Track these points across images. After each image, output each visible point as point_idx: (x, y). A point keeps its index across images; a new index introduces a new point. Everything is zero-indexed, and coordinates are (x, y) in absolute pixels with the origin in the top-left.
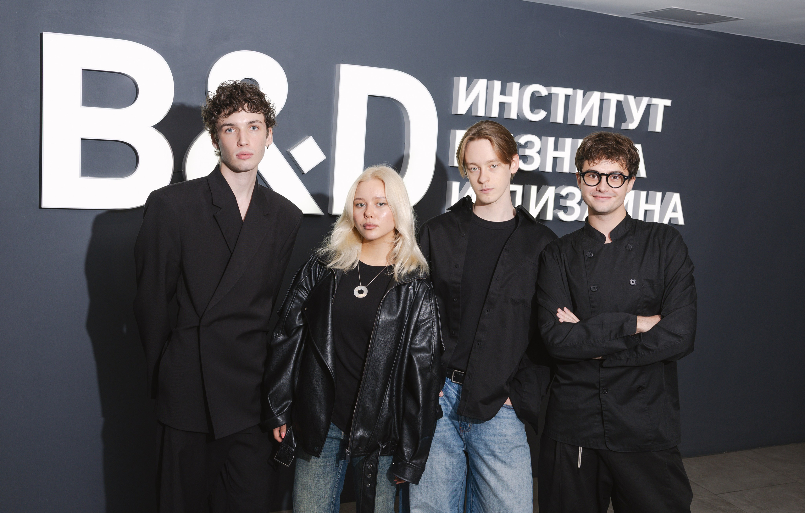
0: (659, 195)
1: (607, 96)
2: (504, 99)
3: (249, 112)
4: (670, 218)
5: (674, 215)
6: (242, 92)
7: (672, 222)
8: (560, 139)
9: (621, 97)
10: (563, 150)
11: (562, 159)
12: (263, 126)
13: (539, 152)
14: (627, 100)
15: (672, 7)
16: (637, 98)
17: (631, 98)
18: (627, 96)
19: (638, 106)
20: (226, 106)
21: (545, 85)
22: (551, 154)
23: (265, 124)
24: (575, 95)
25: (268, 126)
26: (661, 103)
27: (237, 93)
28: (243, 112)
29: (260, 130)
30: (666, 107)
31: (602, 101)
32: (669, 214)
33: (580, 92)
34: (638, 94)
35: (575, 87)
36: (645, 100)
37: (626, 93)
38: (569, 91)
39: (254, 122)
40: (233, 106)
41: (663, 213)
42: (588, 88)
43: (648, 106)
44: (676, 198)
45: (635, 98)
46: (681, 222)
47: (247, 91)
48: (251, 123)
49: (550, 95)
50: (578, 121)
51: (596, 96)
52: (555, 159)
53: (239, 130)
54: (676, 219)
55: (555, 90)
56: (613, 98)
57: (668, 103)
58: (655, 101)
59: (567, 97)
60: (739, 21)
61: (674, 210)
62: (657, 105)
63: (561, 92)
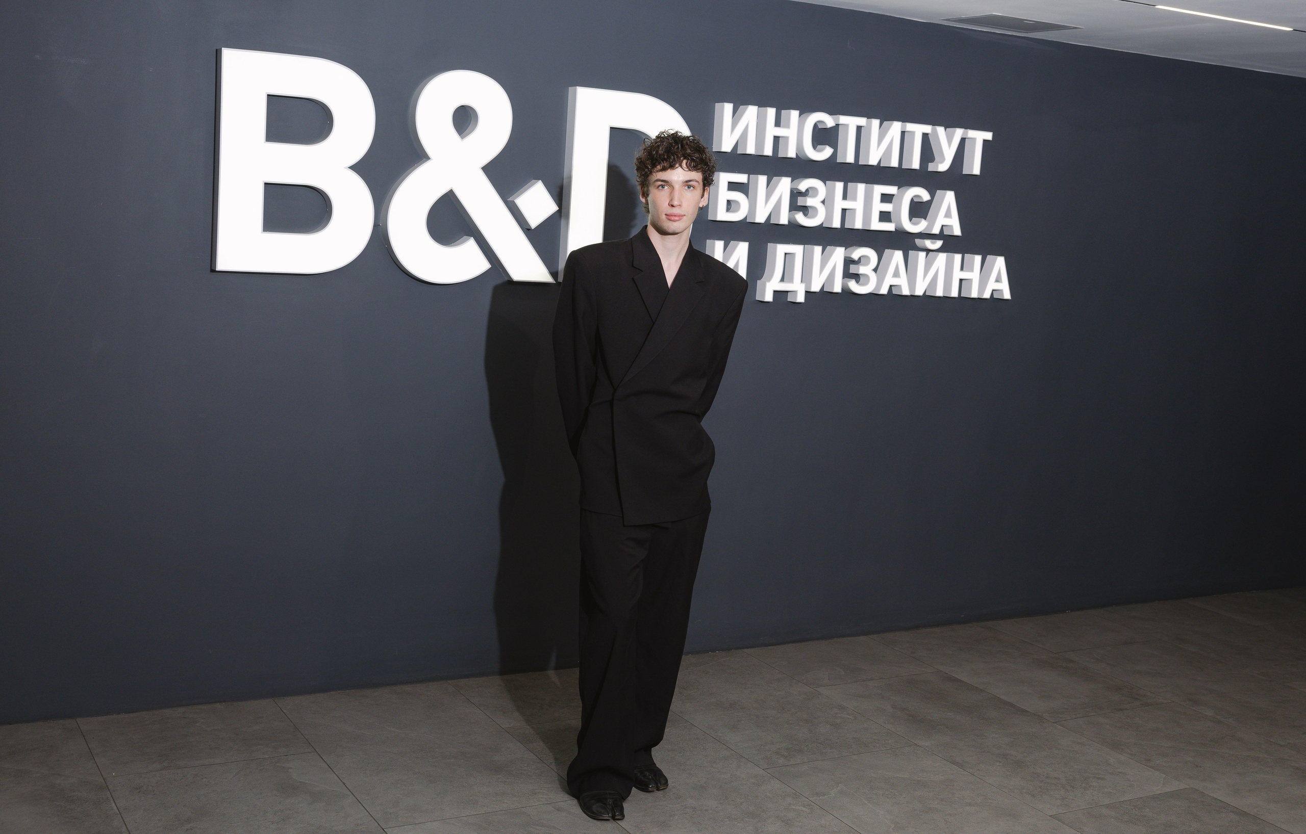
0: (978, 259)
1: (910, 127)
2: (780, 132)
3: (686, 169)
4: (993, 290)
5: (997, 286)
6: (682, 146)
7: (995, 296)
8: (851, 185)
9: (927, 129)
10: (854, 199)
11: (853, 211)
12: (700, 186)
13: (824, 202)
14: (935, 132)
15: (993, 14)
16: (948, 129)
17: (941, 130)
18: (936, 126)
19: (950, 140)
20: (663, 161)
21: (831, 113)
22: (839, 204)
23: (702, 184)
24: (869, 126)
26: (980, 137)
27: (676, 147)
29: (696, 190)
30: (985, 142)
31: (904, 133)
32: (992, 285)
33: (876, 123)
34: (949, 124)
35: (869, 116)
36: (959, 133)
37: (934, 123)
38: (862, 121)
40: (670, 161)
41: (983, 284)
42: (886, 116)
43: (963, 140)
44: (1000, 263)
45: (946, 130)
46: (1007, 295)
47: (688, 146)
48: (688, 181)
49: (837, 125)
50: (873, 160)
51: (896, 127)
52: (844, 211)
53: (672, 189)
54: (1000, 291)
55: (843, 119)
56: (918, 130)
57: (989, 136)
58: (971, 133)
59: (859, 128)
60: (1078, 29)
61: (998, 280)
62: (974, 140)
63: (851, 122)
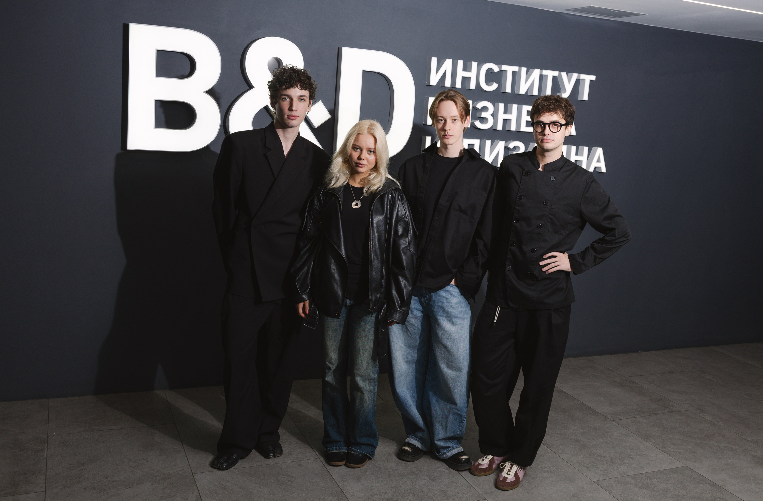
0: (586, 149)
1: (545, 72)
2: (466, 74)
3: (300, 89)
4: (595, 167)
5: (598, 165)
6: (298, 74)
7: (597, 171)
8: (509, 105)
9: (556, 73)
10: (511, 113)
11: (510, 120)
12: (308, 100)
13: (492, 115)
14: (560, 75)
15: (591, 6)
16: (569, 74)
17: (564, 74)
18: (561, 72)
19: (569, 81)
20: (286, 83)
21: (497, 64)
22: (502, 116)
23: (308, 98)
24: (520, 71)
25: (310, 99)
26: (588, 78)
27: (294, 75)
28: (297, 89)
29: (305, 102)
30: (591, 81)
31: (541, 76)
32: (594, 164)
33: (524, 70)
34: (569, 71)
35: (520, 66)
36: (575, 76)
37: (560, 70)
38: (516, 69)
39: (303, 96)
40: (291, 84)
41: (589, 163)
42: (530, 67)
43: (578, 81)
44: (599, 152)
45: (567, 75)
46: (604, 170)
47: (301, 74)
48: (301, 96)
49: (501, 71)
50: (523, 91)
51: (536, 72)
52: (505, 120)
53: (291, 100)
54: (600, 168)
55: (504, 67)
56: (550, 74)
57: (593, 78)
58: (583, 76)
59: (514, 73)
60: (644, 15)
61: (598, 161)
62: (584, 80)
63: (510, 69)
